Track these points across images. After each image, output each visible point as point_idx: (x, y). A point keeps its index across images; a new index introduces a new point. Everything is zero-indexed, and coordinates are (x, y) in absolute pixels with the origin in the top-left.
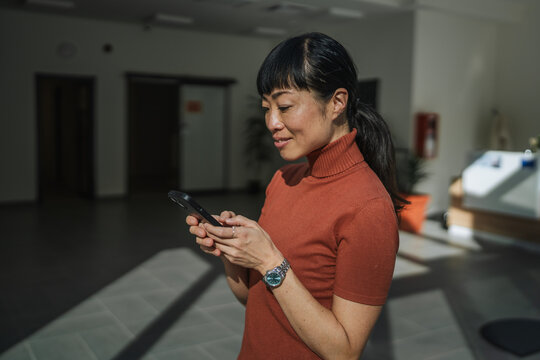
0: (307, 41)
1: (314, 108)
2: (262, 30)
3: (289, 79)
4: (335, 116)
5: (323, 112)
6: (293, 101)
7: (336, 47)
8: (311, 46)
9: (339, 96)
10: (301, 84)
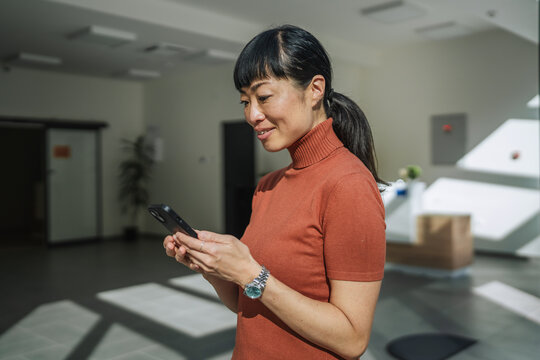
0: (280, 33)
1: (294, 96)
2: (135, 72)
3: (267, 69)
4: (314, 103)
5: (303, 99)
6: (272, 91)
7: (309, 37)
8: (285, 38)
9: (316, 83)
10: (279, 74)
